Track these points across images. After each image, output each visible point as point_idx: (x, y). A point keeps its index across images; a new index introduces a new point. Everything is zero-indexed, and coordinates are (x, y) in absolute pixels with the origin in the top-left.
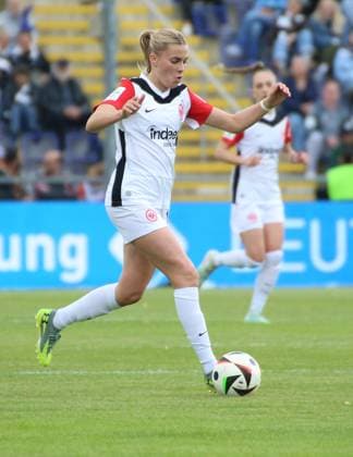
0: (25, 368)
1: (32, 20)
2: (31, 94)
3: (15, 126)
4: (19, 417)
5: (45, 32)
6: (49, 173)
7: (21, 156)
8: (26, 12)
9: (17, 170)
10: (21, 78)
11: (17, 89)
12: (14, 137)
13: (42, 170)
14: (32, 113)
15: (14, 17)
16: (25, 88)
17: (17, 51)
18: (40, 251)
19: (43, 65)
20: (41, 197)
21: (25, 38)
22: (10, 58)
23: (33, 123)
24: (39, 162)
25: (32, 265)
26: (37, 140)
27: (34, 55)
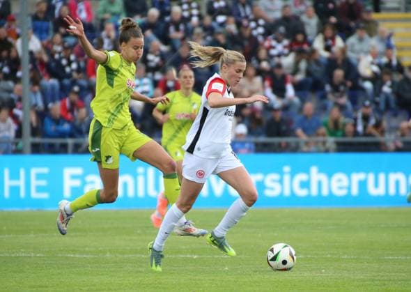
0: (388, 255)
1: (393, 41)
2: (391, 87)
3: (382, 106)
4: (384, 285)
5: (401, 49)
6: (403, 135)
7: (385, 124)
8: (389, 37)
9: (382, 133)
10: (386, 77)
11: (383, 83)
12: (381, 113)
13: (399, 133)
14: (392, 98)
15: (382, 40)
16: (389, 83)
17: (384, 60)
18: (397, 183)
19: (400, 68)
20: (398, 150)
21: (390, 51)
22: (379, 65)
23: (393, 105)
24: (397, 128)
25: (392, 191)
26: (395, 115)
27: (394, 62)
